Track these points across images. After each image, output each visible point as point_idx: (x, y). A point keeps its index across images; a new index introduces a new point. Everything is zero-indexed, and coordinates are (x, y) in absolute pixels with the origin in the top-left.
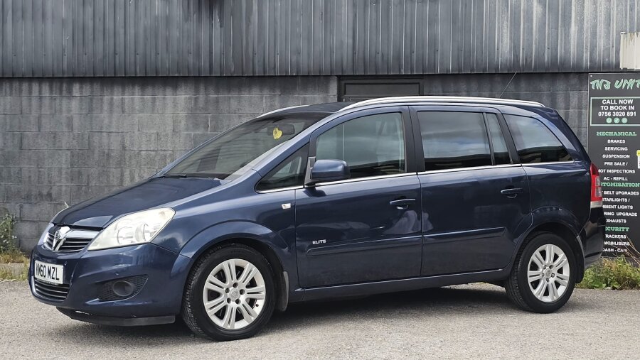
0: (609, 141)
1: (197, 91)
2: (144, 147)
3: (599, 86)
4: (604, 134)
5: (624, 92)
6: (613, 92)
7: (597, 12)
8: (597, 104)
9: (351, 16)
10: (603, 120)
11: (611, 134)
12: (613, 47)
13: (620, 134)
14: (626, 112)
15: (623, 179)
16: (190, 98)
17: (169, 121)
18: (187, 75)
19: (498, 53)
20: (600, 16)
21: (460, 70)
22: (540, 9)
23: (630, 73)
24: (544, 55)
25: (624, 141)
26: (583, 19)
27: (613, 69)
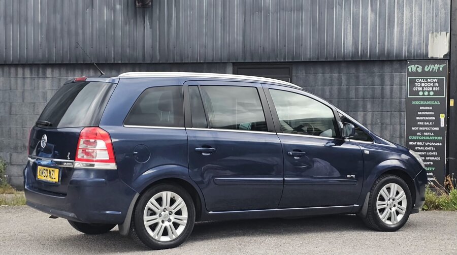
0: (421, 108)
3: (414, 70)
4: (417, 103)
5: (431, 74)
6: (424, 74)
7: (412, 18)
8: (413, 82)
9: (241, 20)
10: (417, 93)
11: (422, 103)
12: (423, 42)
13: (428, 103)
14: (433, 87)
15: (430, 134)
18: (127, 62)
19: (344, 47)
20: (415, 20)
21: (318, 58)
22: (373, 16)
23: (435, 61)
24: (376, 47)
25: (431, 108)
26: (403, 23)
27: (423, 57)
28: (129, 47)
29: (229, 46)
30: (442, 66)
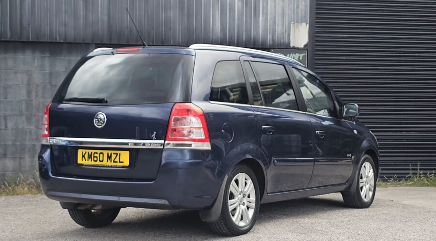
7: (276, 8)
12: (286, 32)
20: (278, 11)
21: (187, 43)
22: (240, 4)
23: (296, 50)
24: (243, 35)
26: (267, 13)
27: (286, 47)
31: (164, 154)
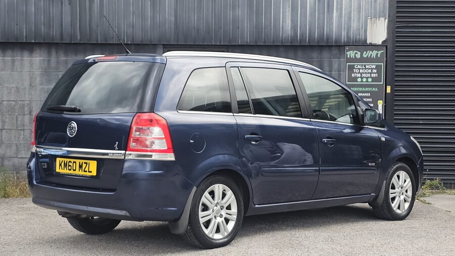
0: (359, 94)
1: (49, 54)
2: (5, 98)
3: (353, 56)
4: (356, 89)
5: (370, 60)
6: (362, 60)
7: (351, 3)
8: (351, 68)
10: (355, 79)
11: (360, 89)
12: (362, 28)
13: (367, 89)
14: (371, 74)
16: (44, 60)
17: (26, 77)
18: (42, 42)
19: (283, 30)
20: (354, 5)
21: (256, 42)
23: (374, 47)
24: (315, 32)
25: (369, 95)
26: (342, 8)
27: (362, 43)
28: (44, 25)
29: (160, 26)
30: (380, 52)
31: (126, 165)
